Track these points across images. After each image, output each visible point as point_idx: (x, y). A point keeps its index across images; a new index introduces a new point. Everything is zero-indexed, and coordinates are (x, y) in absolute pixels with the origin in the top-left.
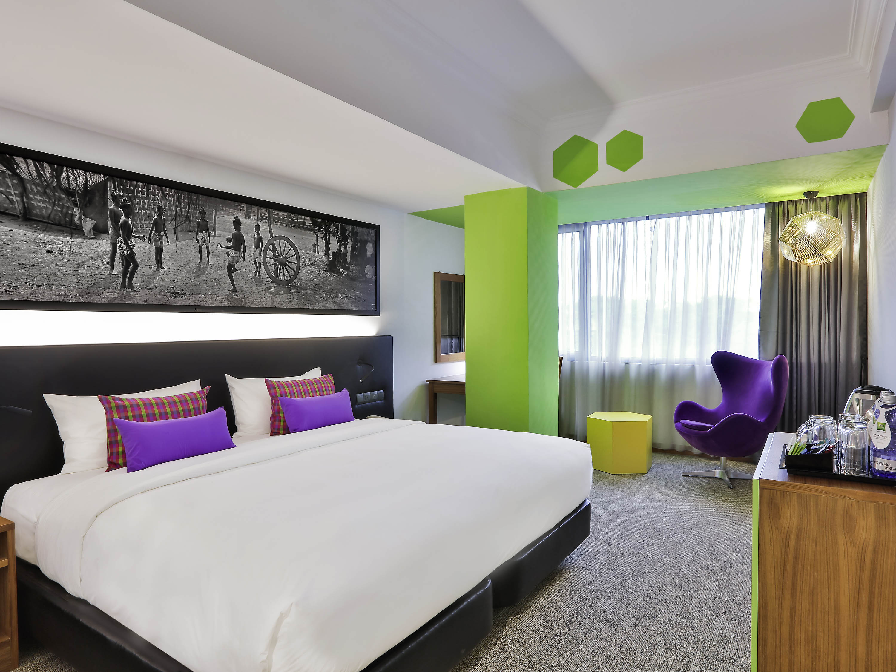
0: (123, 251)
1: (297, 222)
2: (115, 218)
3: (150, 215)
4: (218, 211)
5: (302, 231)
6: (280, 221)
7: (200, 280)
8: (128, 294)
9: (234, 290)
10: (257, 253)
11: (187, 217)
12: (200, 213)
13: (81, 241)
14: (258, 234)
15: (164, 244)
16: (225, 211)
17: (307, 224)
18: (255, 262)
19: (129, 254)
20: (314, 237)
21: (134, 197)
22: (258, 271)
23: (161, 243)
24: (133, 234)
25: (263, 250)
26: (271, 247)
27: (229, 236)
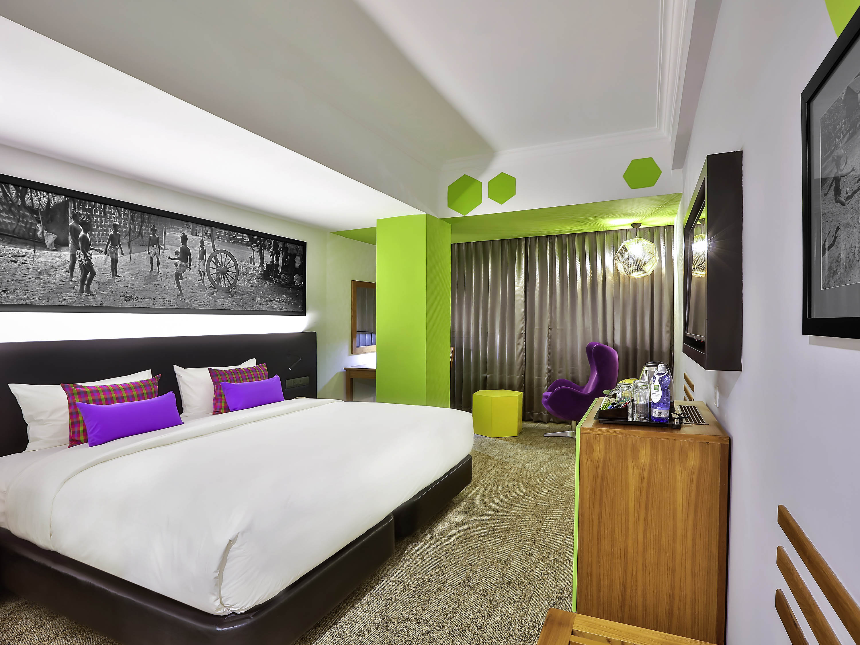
0: (82, 261)
1: (237, 239)
2: (75, 233)
3: (107, 231)
4: (167, 228)
5: (240, 246)
6: (222, 238)
7: (151, 286)
8: (86, 298)
9: (181, 295)
10: (202, 264)
11: (140, 233)
12: (152, 230)
13: (43, 252)
14: (203, 248)
15: (119, 256)
16: (174, 228)
17: (245, 241)
18: (200, 271)
19: (87, 264)
20: (251, 251)
21: (92, 215)
22: (202, 279)
23: (117, 254)
24: (90, 247)
25: (206, 262)
26: (213, 259)
27: (177, 250)
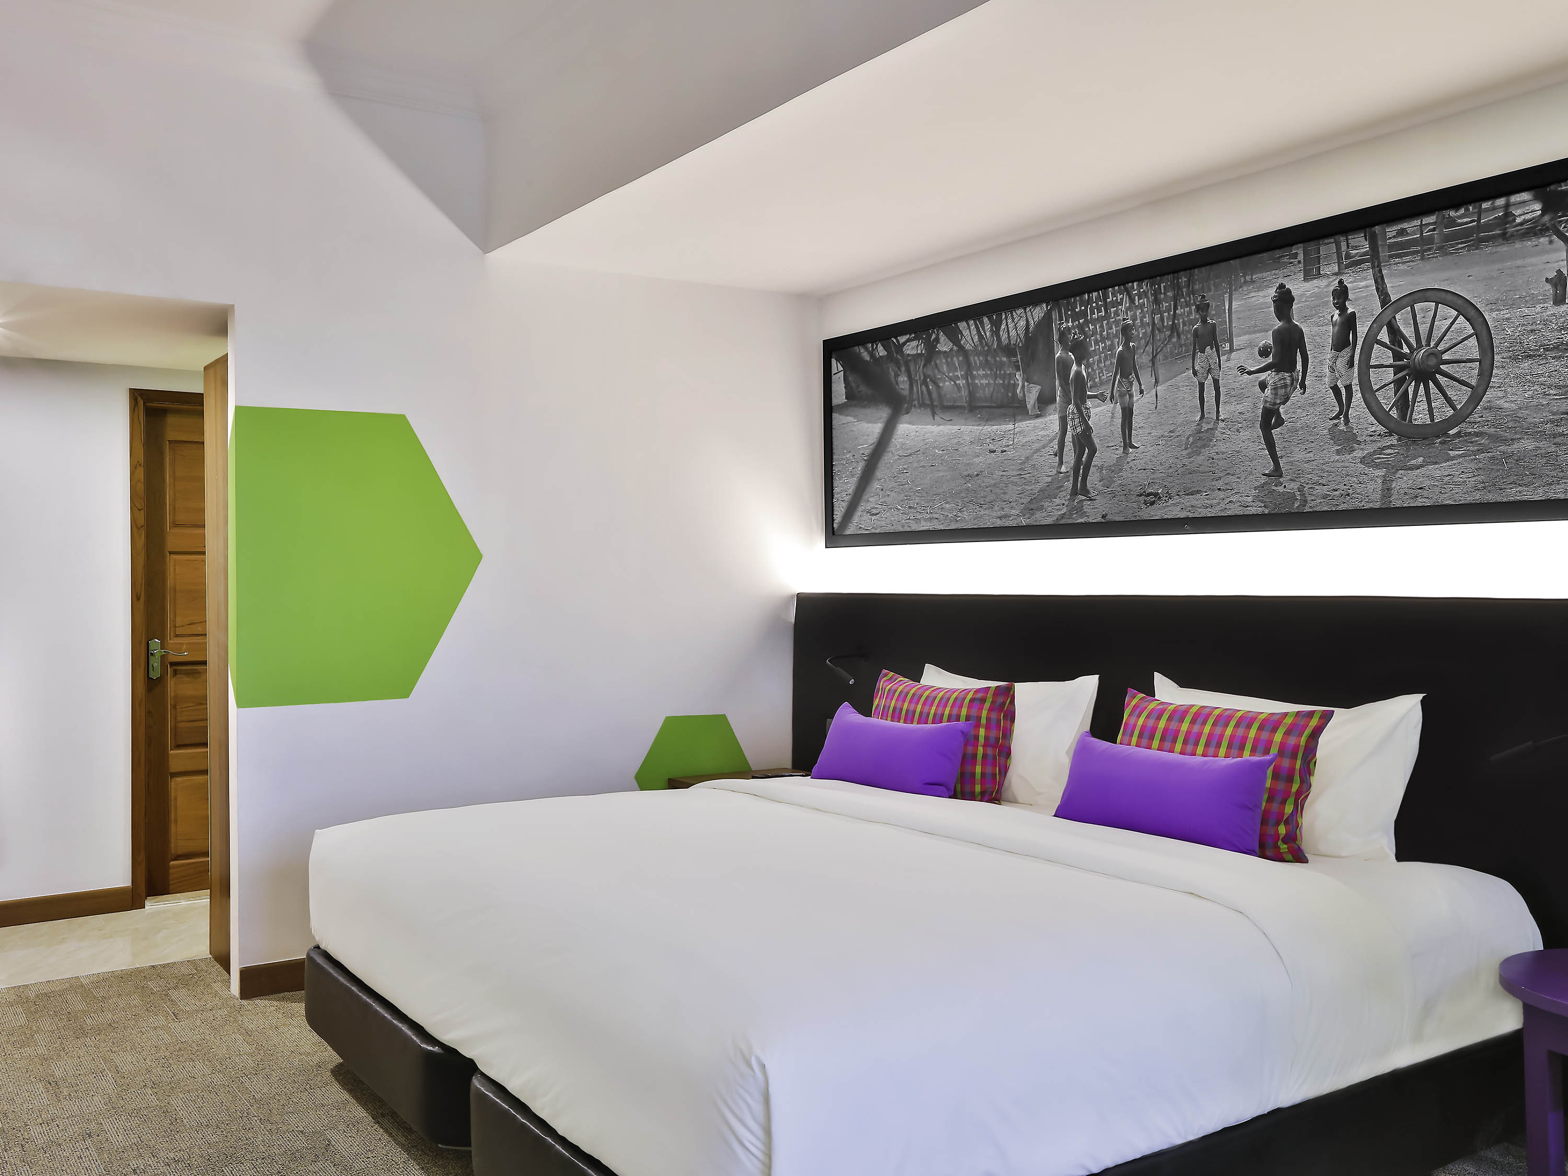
0: (1076, 428)
2: (1064, 370)
4: (1236, 290)
7: (1200, 459)
9: (1277, 472)
10: (1341, 363)
11: (1174, 328)
12: (1198, 308)
14: (1342, 308)
15: (1135, 398)
16: (1252, 282)
17: (1518, 220)
18: (1336, 389)
19: (1084, 431)
21: (1087, 322)
22: (1344, 411)
24: (1088, 393)
25: (1358, 351)
26: (1384, 336)
27: (1264, 342)
